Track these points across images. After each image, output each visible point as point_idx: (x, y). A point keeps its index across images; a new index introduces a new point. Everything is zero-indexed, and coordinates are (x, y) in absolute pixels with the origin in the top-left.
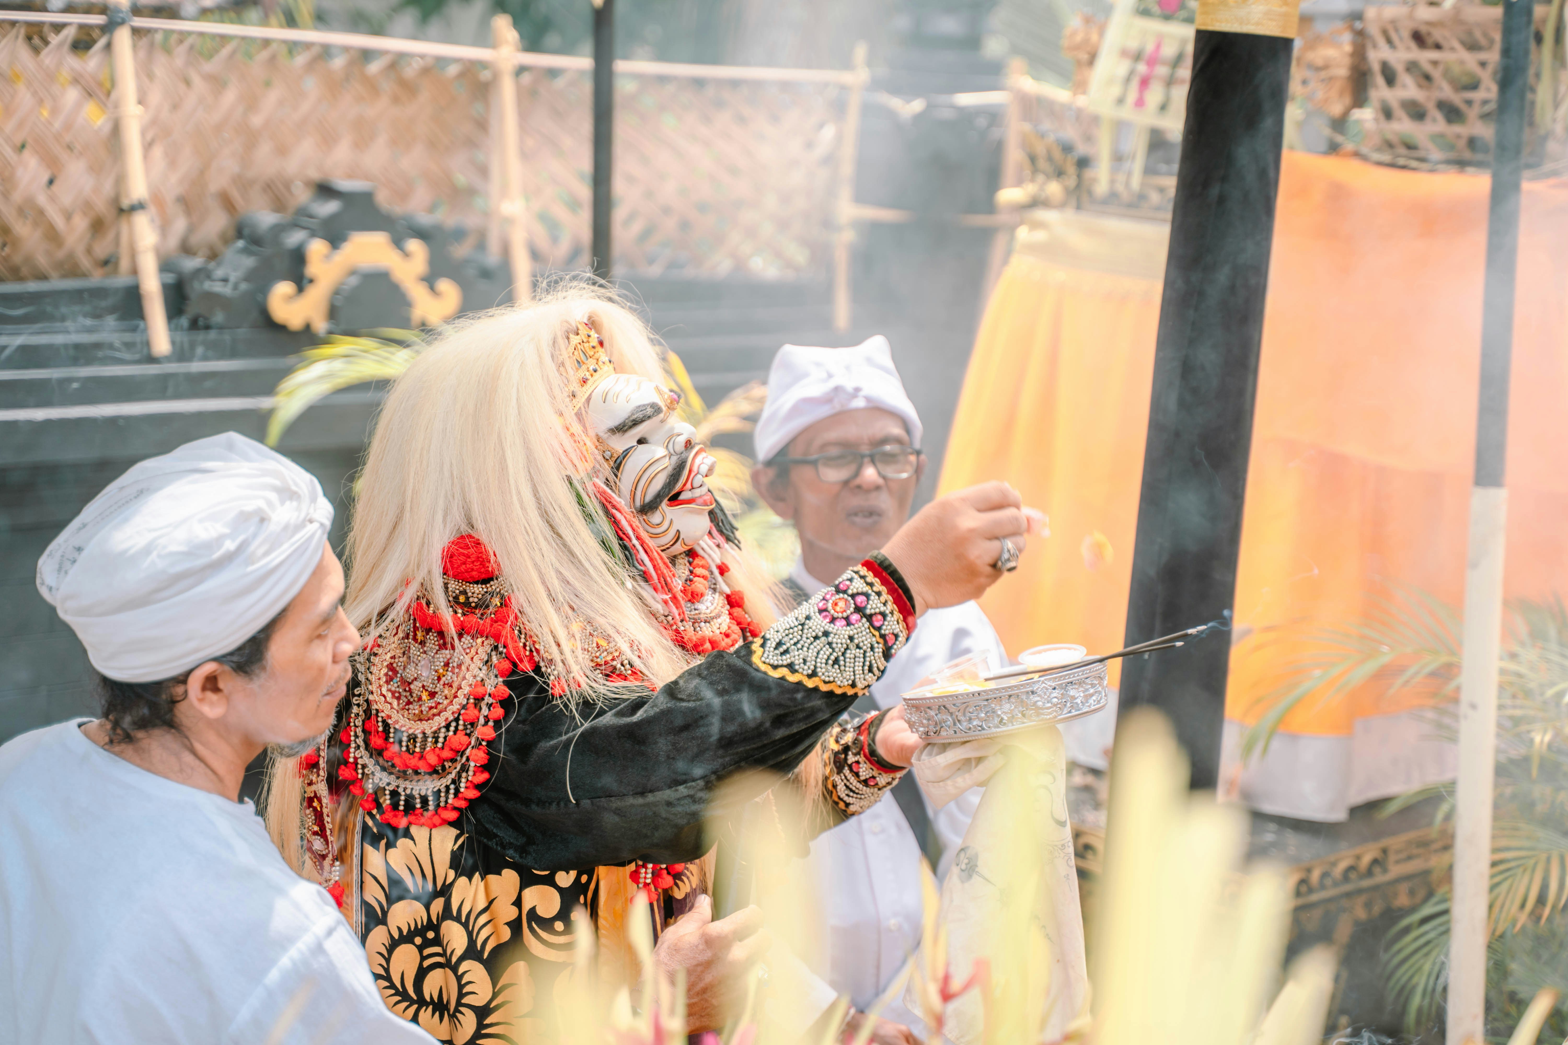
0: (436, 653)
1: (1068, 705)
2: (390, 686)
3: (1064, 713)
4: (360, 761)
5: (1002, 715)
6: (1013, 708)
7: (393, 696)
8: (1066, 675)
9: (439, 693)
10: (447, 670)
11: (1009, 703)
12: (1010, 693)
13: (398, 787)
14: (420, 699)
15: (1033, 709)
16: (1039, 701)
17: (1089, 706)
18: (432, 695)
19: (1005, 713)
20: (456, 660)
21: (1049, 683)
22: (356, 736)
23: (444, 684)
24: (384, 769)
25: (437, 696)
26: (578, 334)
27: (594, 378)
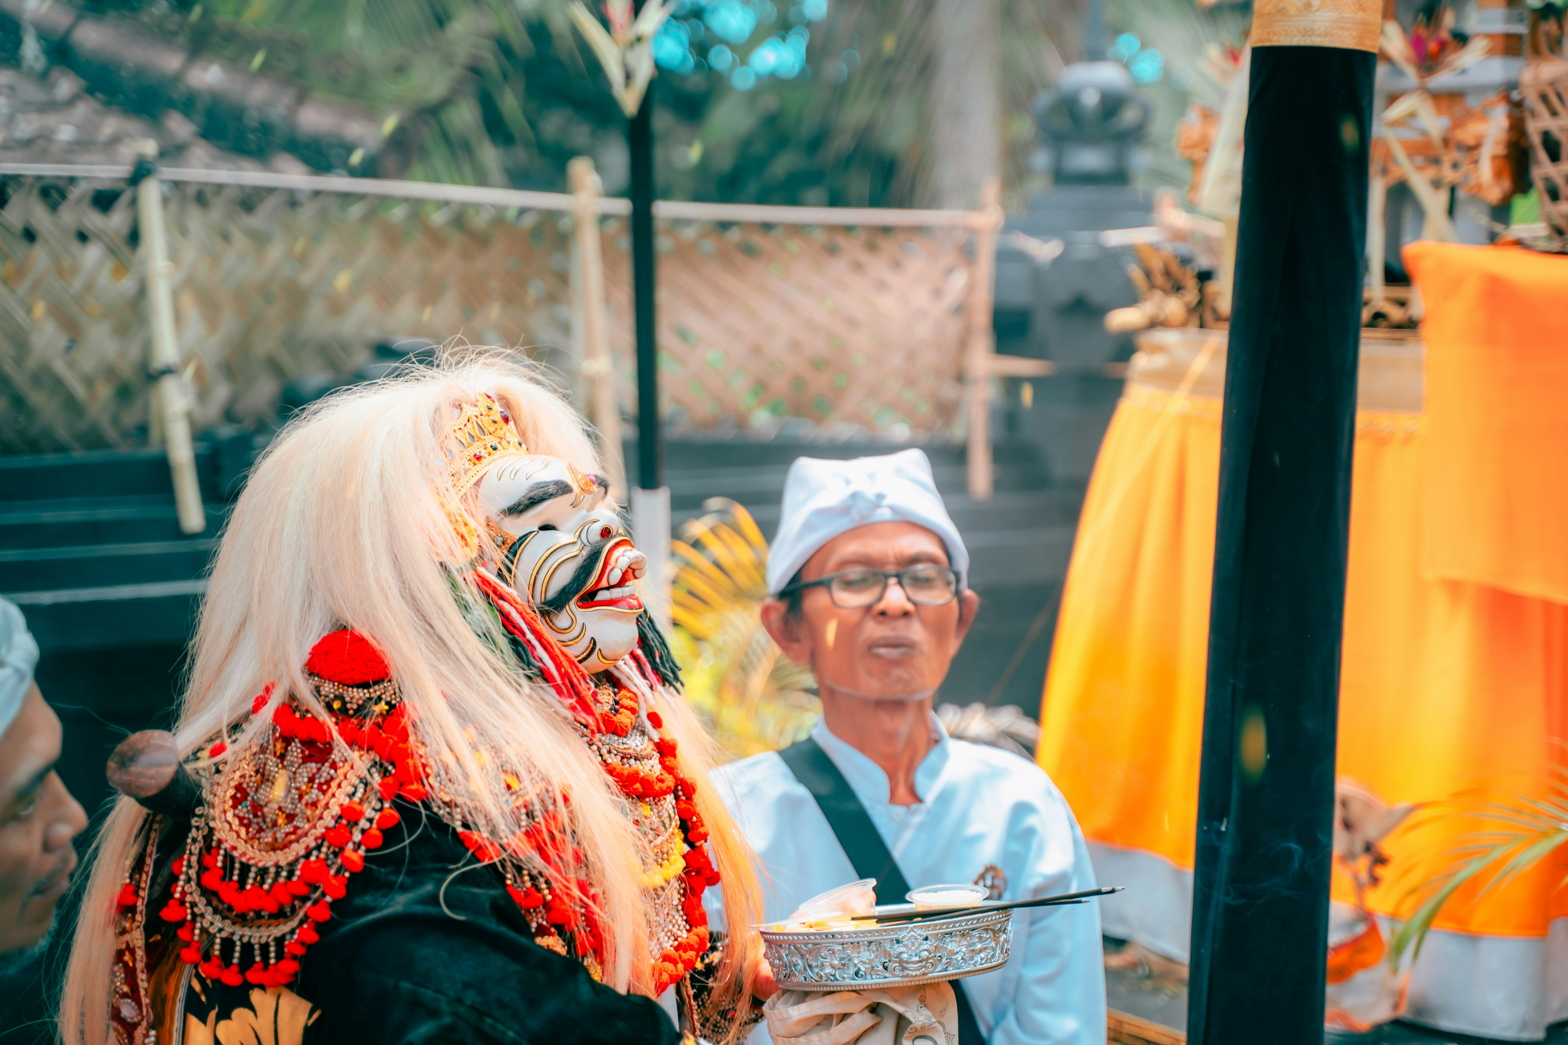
0: (299, 767)
1: (944, 961)
2: (237, 811)
3: (937, 970)
4: (188, 898)
5: (859, 965)
6: (872, 957)
7: (241, 824)
8: (943, 924)
9: (300, 815)
10: (312, 787)
11: (868, 950)
12: (870, 939)
13: (233, 934)
14: (275, 824)
15: (896, 962)
16: (904, 952)
17: (974, 965)
18: (290, 818)
19: (864, 963)
20: (325, 775)
21: (919, 932)
22: (189, 866)
23: (307, 805)
24: (216, 911)
25: (296, 819)
26: (475, 405)
27: (493, 457)
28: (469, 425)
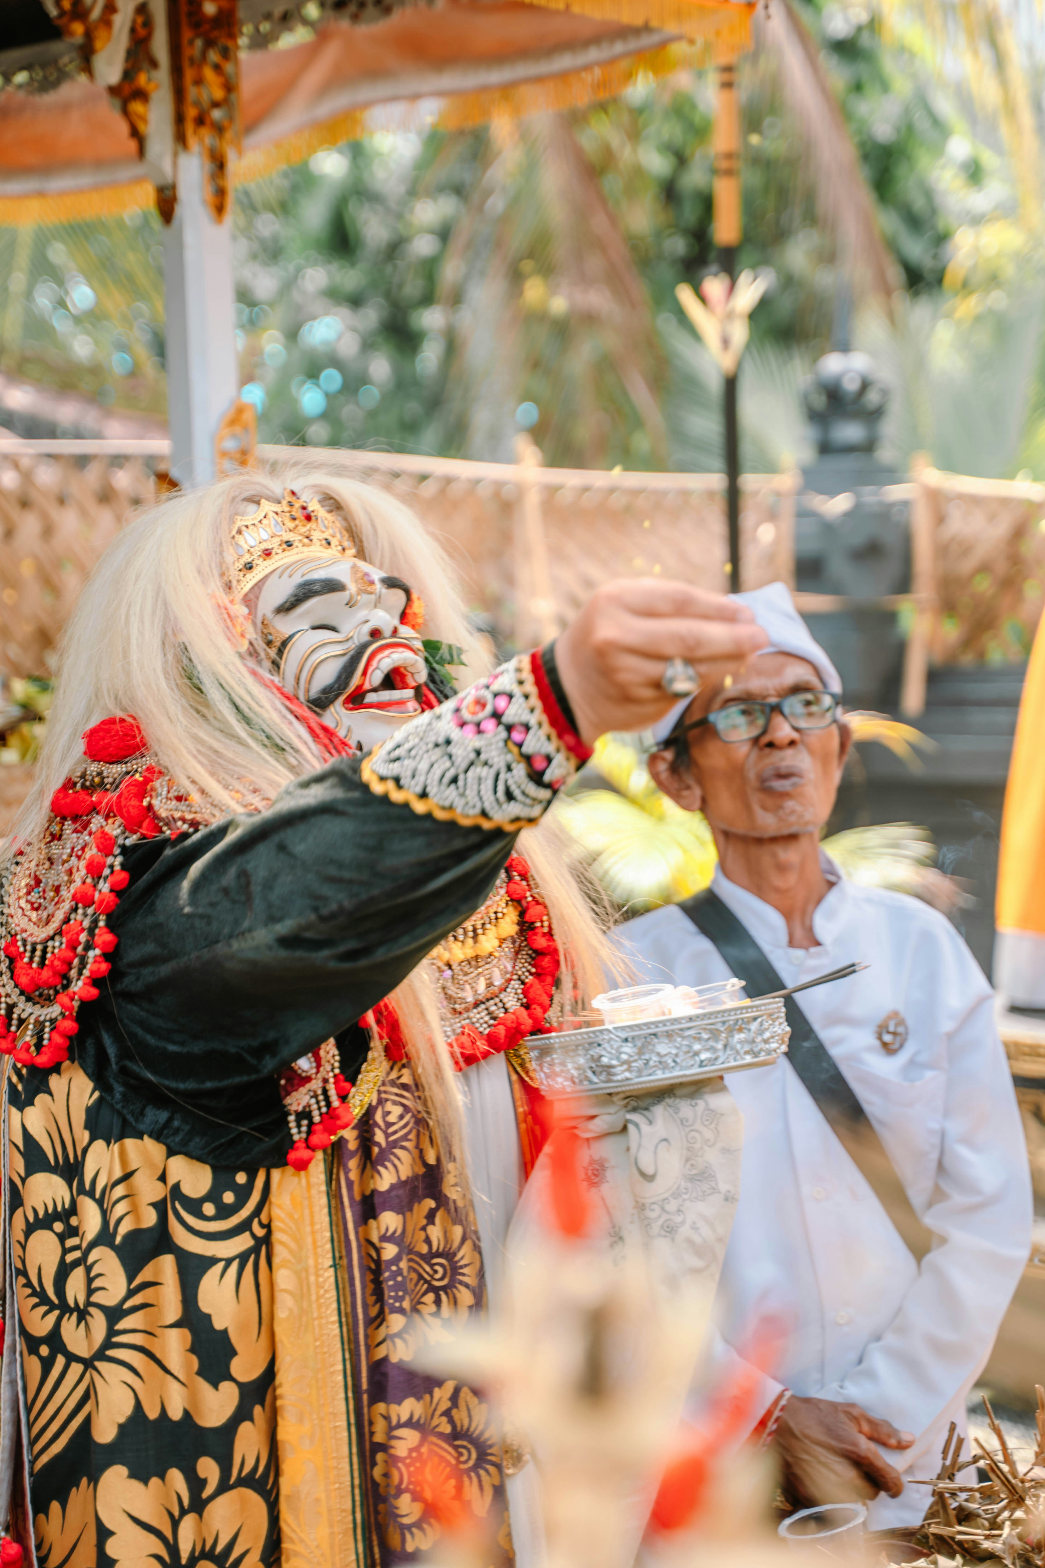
9: (62, 884)
10: (71, 856)
14: (51, 900)
18: (58, 889)
20: (81, 842)
23: (65, 872)
24: (28, 999)
25: (61, 888)
26: (279, 503)
27: (287, 553)
28: (265, 521)
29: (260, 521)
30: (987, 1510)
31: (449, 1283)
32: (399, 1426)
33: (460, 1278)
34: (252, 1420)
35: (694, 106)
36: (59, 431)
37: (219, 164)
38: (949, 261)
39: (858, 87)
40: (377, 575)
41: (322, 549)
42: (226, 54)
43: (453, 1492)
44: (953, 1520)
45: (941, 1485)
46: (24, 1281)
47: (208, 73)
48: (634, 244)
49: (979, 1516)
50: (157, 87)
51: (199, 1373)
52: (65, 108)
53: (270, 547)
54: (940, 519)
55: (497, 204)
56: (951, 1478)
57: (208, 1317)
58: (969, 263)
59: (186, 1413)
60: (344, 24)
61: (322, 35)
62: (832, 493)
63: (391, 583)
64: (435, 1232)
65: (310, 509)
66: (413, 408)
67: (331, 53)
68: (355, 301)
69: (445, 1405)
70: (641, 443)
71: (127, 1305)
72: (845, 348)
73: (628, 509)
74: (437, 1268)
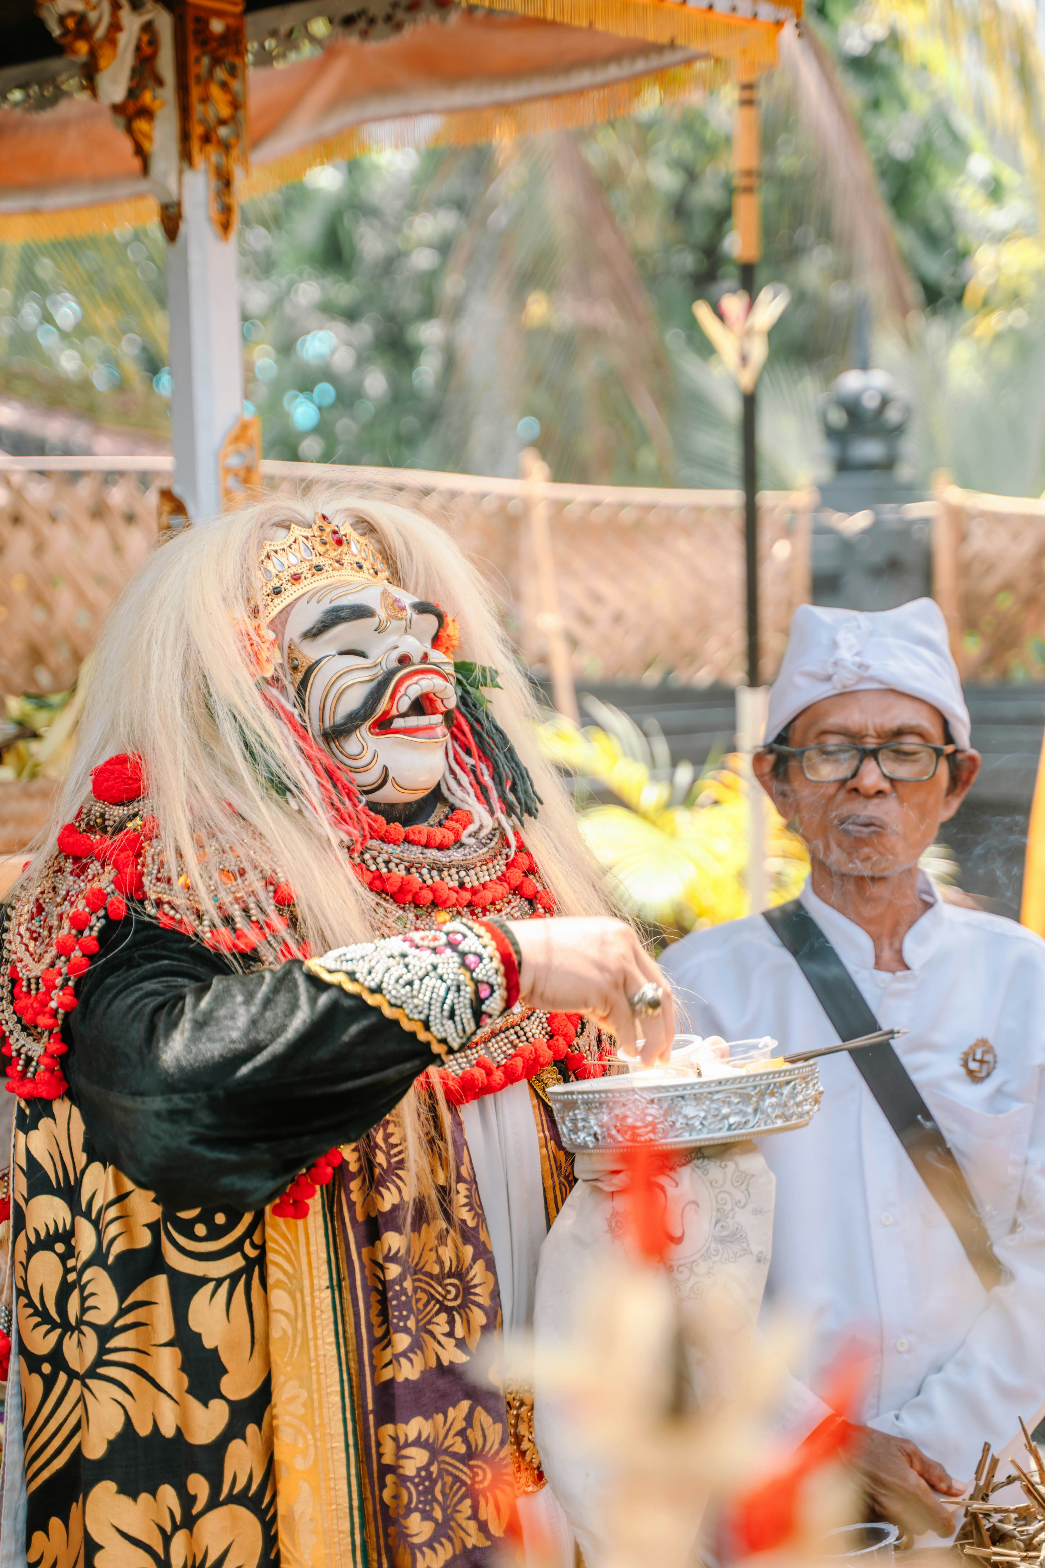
2: (30, 925)
7: (31, 937)
20: (77, 887)
24: (24, 1028)
26: (310, 527)
27: (316, 578)
28: (294, 546)
29: (290, 547)
30: (1023, 1531)
31: (462, 1302)
32: (407, 1445)
33: (472, 1297)
34: (244, 1438)
35: (705, 123)
36: (47, 447)
37: (225, 182)
38: (970, 278)
39: (875, 105)
40: (408, 599)
41: (353, 573)
42: (233, 71)
43: (469, 1512)
44: (987, 1540)
45: (975, 1506)
46: (26, 1301)
47: (215, 91)
48: (639, 257)
49: (1014, 1537)
50: (163, 105)
51: (189, 1391)
52: (63, 125)
53: (300, 571)
54: (962, 537)
55: (500, 218)
56: (985, 1498)
57: (198, 1336)
58: (990, 281)
59: (179, 1430)
60: (353, 40)
61: (330, 51)
62: (851, 510)
63: (423, 608)
64: (447, 1253)
65: (342, 532)
66: (410, 422)
67: (339, 69)
68: (351, 316)
69: (460, 1425)
70: (647, 458)
71: (118, 1324)
72: (864, 365)
73: (638, 525)
74: (449, 1288)
